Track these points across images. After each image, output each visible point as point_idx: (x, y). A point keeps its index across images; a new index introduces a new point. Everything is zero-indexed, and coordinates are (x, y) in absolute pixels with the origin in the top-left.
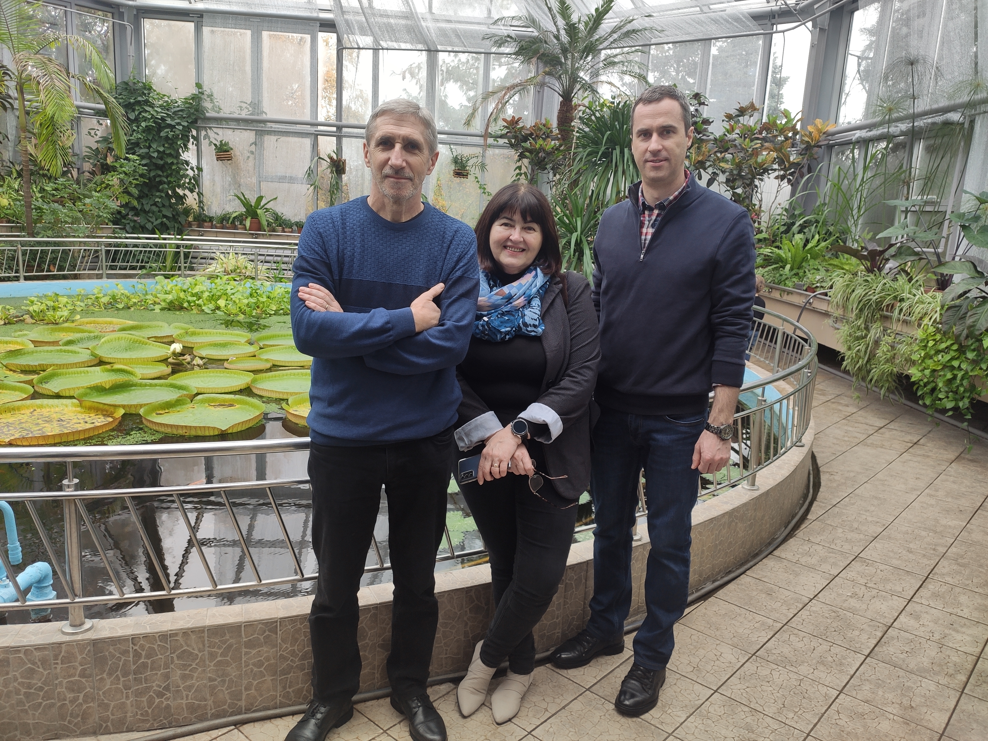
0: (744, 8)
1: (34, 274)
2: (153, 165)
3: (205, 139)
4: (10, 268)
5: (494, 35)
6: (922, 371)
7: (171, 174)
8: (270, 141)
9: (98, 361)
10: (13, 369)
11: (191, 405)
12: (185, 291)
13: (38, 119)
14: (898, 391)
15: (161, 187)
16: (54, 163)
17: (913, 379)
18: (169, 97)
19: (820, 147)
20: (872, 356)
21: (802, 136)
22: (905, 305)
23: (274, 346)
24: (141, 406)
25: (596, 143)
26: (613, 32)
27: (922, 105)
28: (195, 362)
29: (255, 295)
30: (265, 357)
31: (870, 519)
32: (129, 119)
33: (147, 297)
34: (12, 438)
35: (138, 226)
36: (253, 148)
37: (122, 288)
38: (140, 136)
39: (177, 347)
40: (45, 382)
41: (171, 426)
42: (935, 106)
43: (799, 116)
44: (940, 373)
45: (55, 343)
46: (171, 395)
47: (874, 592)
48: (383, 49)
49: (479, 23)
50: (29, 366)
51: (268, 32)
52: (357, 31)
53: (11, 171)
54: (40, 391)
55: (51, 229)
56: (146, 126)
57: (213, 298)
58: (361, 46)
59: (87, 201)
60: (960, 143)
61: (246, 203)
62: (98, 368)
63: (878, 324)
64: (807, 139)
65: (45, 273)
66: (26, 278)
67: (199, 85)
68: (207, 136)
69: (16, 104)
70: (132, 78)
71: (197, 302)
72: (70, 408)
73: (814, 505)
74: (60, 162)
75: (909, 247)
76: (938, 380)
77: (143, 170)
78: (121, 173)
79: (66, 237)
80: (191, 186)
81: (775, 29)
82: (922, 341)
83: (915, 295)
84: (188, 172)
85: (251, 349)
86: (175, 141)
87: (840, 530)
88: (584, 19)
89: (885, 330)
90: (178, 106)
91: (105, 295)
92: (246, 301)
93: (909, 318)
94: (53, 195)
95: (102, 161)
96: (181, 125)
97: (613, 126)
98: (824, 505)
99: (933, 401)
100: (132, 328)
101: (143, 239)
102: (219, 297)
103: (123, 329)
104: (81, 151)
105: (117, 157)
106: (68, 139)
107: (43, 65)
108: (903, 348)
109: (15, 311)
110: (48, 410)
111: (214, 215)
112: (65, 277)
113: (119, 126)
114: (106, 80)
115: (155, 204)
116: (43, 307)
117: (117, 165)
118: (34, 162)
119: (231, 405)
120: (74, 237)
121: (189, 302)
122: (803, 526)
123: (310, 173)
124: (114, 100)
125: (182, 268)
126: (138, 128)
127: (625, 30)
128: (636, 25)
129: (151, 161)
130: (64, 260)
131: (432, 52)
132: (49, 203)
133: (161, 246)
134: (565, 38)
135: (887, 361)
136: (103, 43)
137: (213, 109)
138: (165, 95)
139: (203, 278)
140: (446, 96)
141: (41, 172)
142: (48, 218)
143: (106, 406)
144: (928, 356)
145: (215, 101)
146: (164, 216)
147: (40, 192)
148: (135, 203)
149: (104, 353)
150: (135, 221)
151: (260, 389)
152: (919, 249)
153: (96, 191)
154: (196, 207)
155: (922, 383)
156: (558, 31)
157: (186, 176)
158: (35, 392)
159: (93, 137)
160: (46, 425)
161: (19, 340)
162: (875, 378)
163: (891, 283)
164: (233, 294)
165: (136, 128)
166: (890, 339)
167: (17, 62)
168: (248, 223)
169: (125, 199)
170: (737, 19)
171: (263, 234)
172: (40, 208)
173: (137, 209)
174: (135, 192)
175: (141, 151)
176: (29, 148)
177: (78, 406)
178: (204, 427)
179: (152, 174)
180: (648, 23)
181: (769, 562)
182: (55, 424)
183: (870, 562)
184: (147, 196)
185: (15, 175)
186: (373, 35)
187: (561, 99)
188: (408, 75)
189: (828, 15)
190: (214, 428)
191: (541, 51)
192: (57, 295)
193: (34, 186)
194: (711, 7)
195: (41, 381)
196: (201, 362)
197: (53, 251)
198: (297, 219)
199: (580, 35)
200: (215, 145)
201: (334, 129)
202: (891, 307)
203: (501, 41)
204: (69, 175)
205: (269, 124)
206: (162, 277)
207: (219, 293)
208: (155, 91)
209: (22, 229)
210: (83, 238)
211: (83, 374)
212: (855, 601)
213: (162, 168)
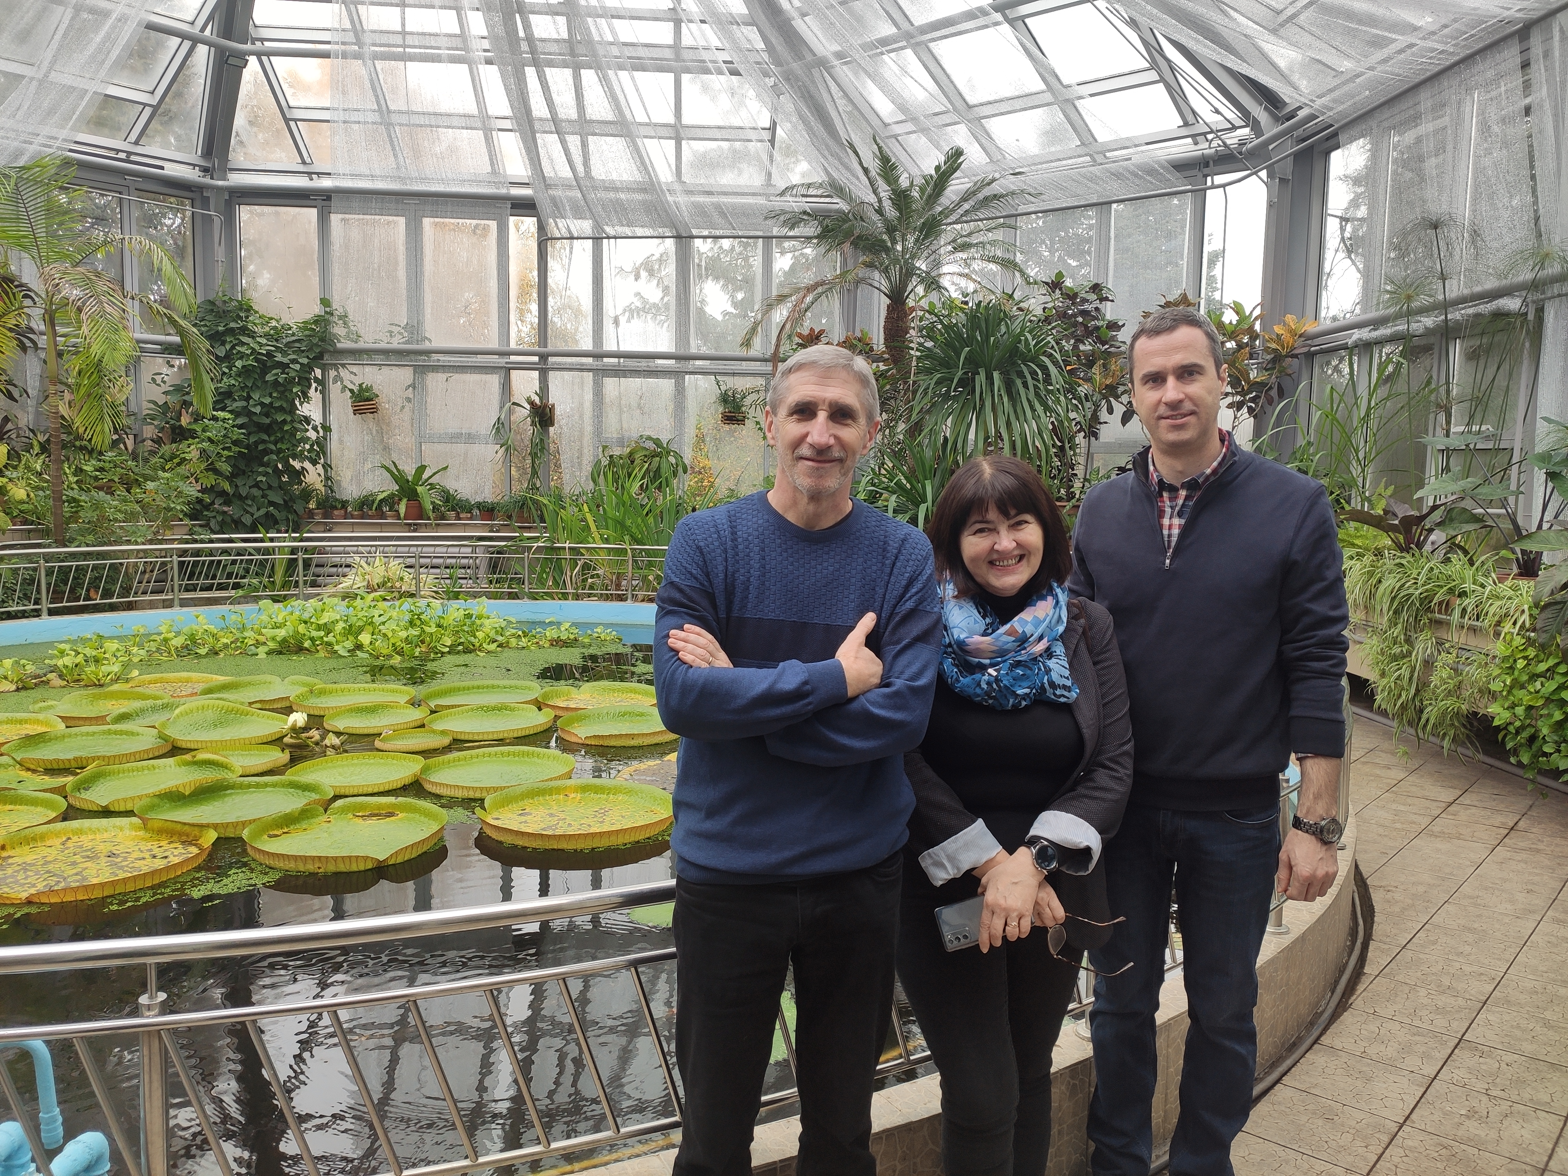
0: (1159, 153)
1: (64, 604)
2: (253, 426)
3: (335, 382)
4: (27, 597)
5: (783, 212)
6: (1513, 706)
7: (283, 437)
8: (435, 381)
9: (170, 747)
10: (32, 767)
11: (325, 818)
12: (305, 622)
13: (75, 364)
14: (1472, 743)
15: (266, 459)
16: (99, 428)
17: (1496, 723)
18: (277, 321)
19: (1296, 356)
20: (1422, 686)
21: (1265, 341)
22: (1469, 602)
23: (453, 707)
24: (244, 824)
25: (947, 364)
26: (964, 199)
27: (1455, 288)
28: (327, 742)
29: (418, 623)
30: (439, 726)
31: (1467, 969)
32: (217, 357)
33: (246, 634)
34: (33, 891)
35: (228, 520)
36: (410, 393)
37: (205, 621)
38: (233, 382)
39: (298, 718)
40: (85, 789)
41: (295, 858)
42: (1478, 289)
43: (1257, 312)
44: (1542, 712)
45: (99, 720)
46: (293, 803)
47: (1505, 1106)
48: (608, 238)
49: (754, 194)
50: (57, 761)
51: (432, 220)
52: (569, 213)
53: (31, 444)
54: (78, 804)
55: (93, 531)
56: (243, 367)
57: (352, 631)
58: (576, 235)
59: (150, 485)
60: (1523, 344)
61: (399, 477)
62: (170, 761)
63: (1426, 635)
64: (1274, 346)
65: (81, 603)
66: (52, 612)
67: (325, 302)
68: (338, 378)
69: (42, 341)
70: (220, 294)
71: (325, 639)
72: (127, 832)
73: (1371, 948)
74: (108, 426)
75: (1464, 510)
76: (1540, 723)
77: (238, 434)
78: (203, 441)
79: (116, 543)
80: (313, 456)
81: (1209, 183)
82: (1505, 659)
83: (1483, 586)
84: (308, 434)
85: (417, 714)
86: (289, 387)
87: (1423, 992)
88: (919, 181)
89: (1440, 643)
90: (293, 335)
91: (178, 634)
92: (403, 634)
93: (1478, 624)
94: (96, 478)
95: (172, 422)
96: (298, 362)
97: (971, 339)
98: (1386, 947)
99: (1535, 757)
100: (224, 687)
101: (238, 541)
102: (361, 630)
103: (209, 691)
104: (140, 408)
105: (198, 415)
106: (120, 391)
107: (87, 283)
108: (1474, 673)
109: (34, 668)
110: (91, 837)
111: (349, 498)
112: (113, 608)
113: (202, 368)
114: (183, 300)
115: (257, 485)
116: (80, 659)
117: (198, 428)
118: (67, 427)
119: (391, 815)
120: (128, 542)
121: (312, 639)
122: (1360, 988)
123: (500, 427)
124: (195, 330)
125: (301, 583)
126: (230, 370)
127: (980, 196)
128: (996, 188)
129: (251, 420)
130: (112, 580)
131: (683, 239)
132: (89, 490)
133: (267, 551)
134: (891, 211)
135: (1449, 693)
136: (175, 244)
137: (347, 337)
138: (272, 319)
139: (335, 600)
140: (703, 301)
141: (78, 443)
142: (87, 514)
143: (186, 827)
144: (1517, 684)
145: (351, 324)
146: (271, 503)
147: (75, 475)
148: (227, 486)
149: (181, 735)
150: (225, 513)
151: (436, 784)
152: (1481, 511)
153: (164, 470)
154: (320, 486)
155: (1511, 729)
156: (880, 201)
157: (306, 440)
158: (70, 806)
159: (159, 385)
160: (89, 864)
161: (41, 716)
162: (1432, 721)
163: (1442, 567)
164: (384, 623)
165: (227, 371)
166: (1451, 659)
167: (46, 279)
168: (402, 508)
169: (210, 480)
170: (1150, 171)
171: (426, 525)
172: (74, 500)
173: (228, 494)
174: (226, 468)
175: (235, 405)
176: (60, 408)
177: (140, 829)
178: (350, 857)
179: (252, 439)
180: (1013, 183)
181: (1316, 1059)
182: (103, 861)
183: (1486, 1049)
184: (244, 473)
185: (37, 449)
186: (593, 217)
187: (888, 301)
188: (644, 274)
189: (1290, 160)
190: (366, 858)
191: (857, 232)
192: (101, 637)
193: (66, 465)
194: (1108, 154)
195: (78, 788)
196: (336, 741)
197: (95, 567)
198: (479, 499)
199: (914, 206)
200: (351, 391)
201: (536, 359)
202: (1446, 607)
203: (794, 220)
204: (122, 446)
205: (435, 357)
206: (268, 602)
207: (360, 623)
208: (256, 312)
209: (46, 533)
210: (143, 544)
211: (146, 772)
212: (1476, 1124)
213: (267, 429)
